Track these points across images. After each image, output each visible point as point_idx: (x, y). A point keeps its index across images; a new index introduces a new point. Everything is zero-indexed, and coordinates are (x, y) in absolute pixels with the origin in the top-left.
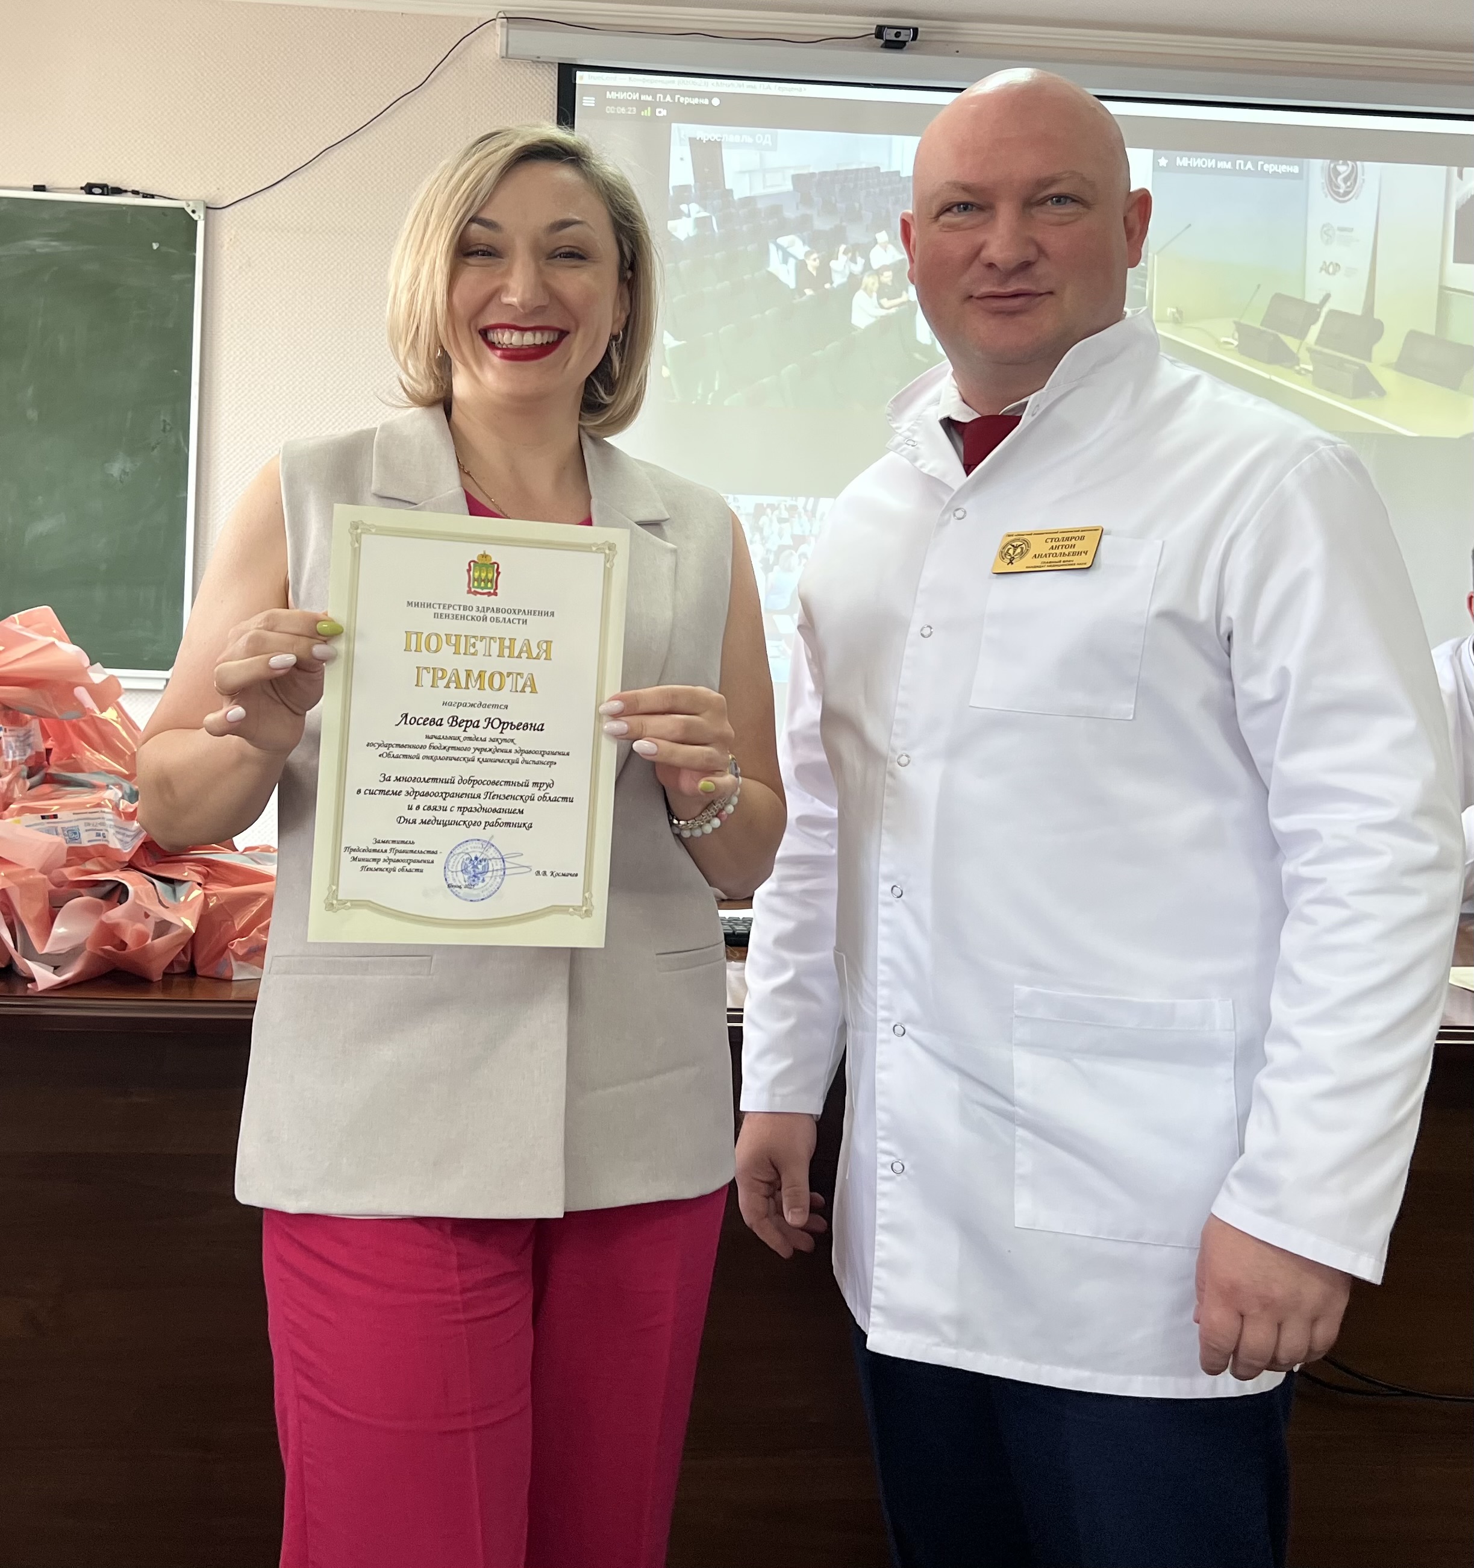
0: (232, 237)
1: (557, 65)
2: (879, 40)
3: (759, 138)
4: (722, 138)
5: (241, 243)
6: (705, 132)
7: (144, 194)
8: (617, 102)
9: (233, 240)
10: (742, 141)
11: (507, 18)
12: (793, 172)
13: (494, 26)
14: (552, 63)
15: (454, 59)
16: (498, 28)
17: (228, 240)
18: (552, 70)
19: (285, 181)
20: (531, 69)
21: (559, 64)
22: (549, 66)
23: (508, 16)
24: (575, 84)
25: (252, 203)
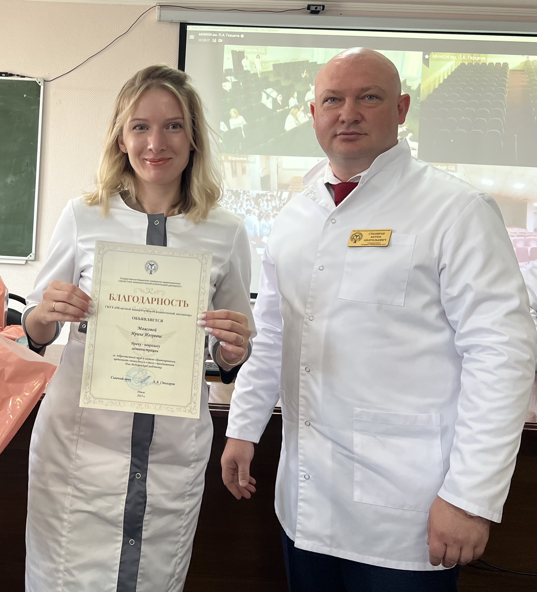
0: (54, 92)
1: (179, 23)
2: (308, 10)
3: (260, 50)
4: (244, 50)
5: (57, 94)
6: (238, 48)
7: (21, 76)
8: (203, 37)
9: (54, 93)
10: (253, 51)
11: (160, 6)
12: (273, 63)
13: (155, 9)
14: (177, 23)
15: (140, 22)
16: (157, 9)
17: (52, 93)
18: (178, 25)
19: (74, 70)
20: (169, 25)
21: (180, 23)
22: (176, 24)
23: (160, 5)
24: (186, 30)
25: (61, 78)
